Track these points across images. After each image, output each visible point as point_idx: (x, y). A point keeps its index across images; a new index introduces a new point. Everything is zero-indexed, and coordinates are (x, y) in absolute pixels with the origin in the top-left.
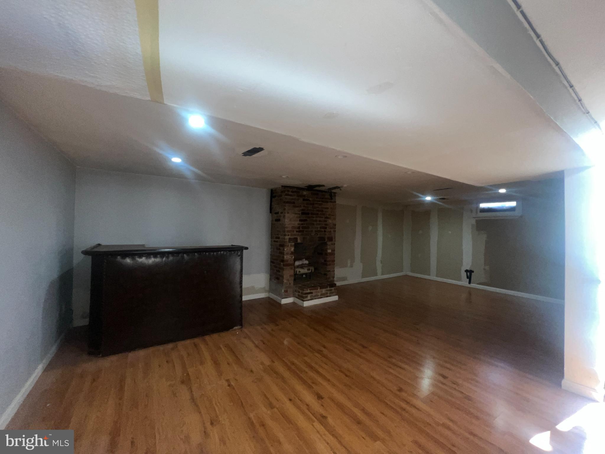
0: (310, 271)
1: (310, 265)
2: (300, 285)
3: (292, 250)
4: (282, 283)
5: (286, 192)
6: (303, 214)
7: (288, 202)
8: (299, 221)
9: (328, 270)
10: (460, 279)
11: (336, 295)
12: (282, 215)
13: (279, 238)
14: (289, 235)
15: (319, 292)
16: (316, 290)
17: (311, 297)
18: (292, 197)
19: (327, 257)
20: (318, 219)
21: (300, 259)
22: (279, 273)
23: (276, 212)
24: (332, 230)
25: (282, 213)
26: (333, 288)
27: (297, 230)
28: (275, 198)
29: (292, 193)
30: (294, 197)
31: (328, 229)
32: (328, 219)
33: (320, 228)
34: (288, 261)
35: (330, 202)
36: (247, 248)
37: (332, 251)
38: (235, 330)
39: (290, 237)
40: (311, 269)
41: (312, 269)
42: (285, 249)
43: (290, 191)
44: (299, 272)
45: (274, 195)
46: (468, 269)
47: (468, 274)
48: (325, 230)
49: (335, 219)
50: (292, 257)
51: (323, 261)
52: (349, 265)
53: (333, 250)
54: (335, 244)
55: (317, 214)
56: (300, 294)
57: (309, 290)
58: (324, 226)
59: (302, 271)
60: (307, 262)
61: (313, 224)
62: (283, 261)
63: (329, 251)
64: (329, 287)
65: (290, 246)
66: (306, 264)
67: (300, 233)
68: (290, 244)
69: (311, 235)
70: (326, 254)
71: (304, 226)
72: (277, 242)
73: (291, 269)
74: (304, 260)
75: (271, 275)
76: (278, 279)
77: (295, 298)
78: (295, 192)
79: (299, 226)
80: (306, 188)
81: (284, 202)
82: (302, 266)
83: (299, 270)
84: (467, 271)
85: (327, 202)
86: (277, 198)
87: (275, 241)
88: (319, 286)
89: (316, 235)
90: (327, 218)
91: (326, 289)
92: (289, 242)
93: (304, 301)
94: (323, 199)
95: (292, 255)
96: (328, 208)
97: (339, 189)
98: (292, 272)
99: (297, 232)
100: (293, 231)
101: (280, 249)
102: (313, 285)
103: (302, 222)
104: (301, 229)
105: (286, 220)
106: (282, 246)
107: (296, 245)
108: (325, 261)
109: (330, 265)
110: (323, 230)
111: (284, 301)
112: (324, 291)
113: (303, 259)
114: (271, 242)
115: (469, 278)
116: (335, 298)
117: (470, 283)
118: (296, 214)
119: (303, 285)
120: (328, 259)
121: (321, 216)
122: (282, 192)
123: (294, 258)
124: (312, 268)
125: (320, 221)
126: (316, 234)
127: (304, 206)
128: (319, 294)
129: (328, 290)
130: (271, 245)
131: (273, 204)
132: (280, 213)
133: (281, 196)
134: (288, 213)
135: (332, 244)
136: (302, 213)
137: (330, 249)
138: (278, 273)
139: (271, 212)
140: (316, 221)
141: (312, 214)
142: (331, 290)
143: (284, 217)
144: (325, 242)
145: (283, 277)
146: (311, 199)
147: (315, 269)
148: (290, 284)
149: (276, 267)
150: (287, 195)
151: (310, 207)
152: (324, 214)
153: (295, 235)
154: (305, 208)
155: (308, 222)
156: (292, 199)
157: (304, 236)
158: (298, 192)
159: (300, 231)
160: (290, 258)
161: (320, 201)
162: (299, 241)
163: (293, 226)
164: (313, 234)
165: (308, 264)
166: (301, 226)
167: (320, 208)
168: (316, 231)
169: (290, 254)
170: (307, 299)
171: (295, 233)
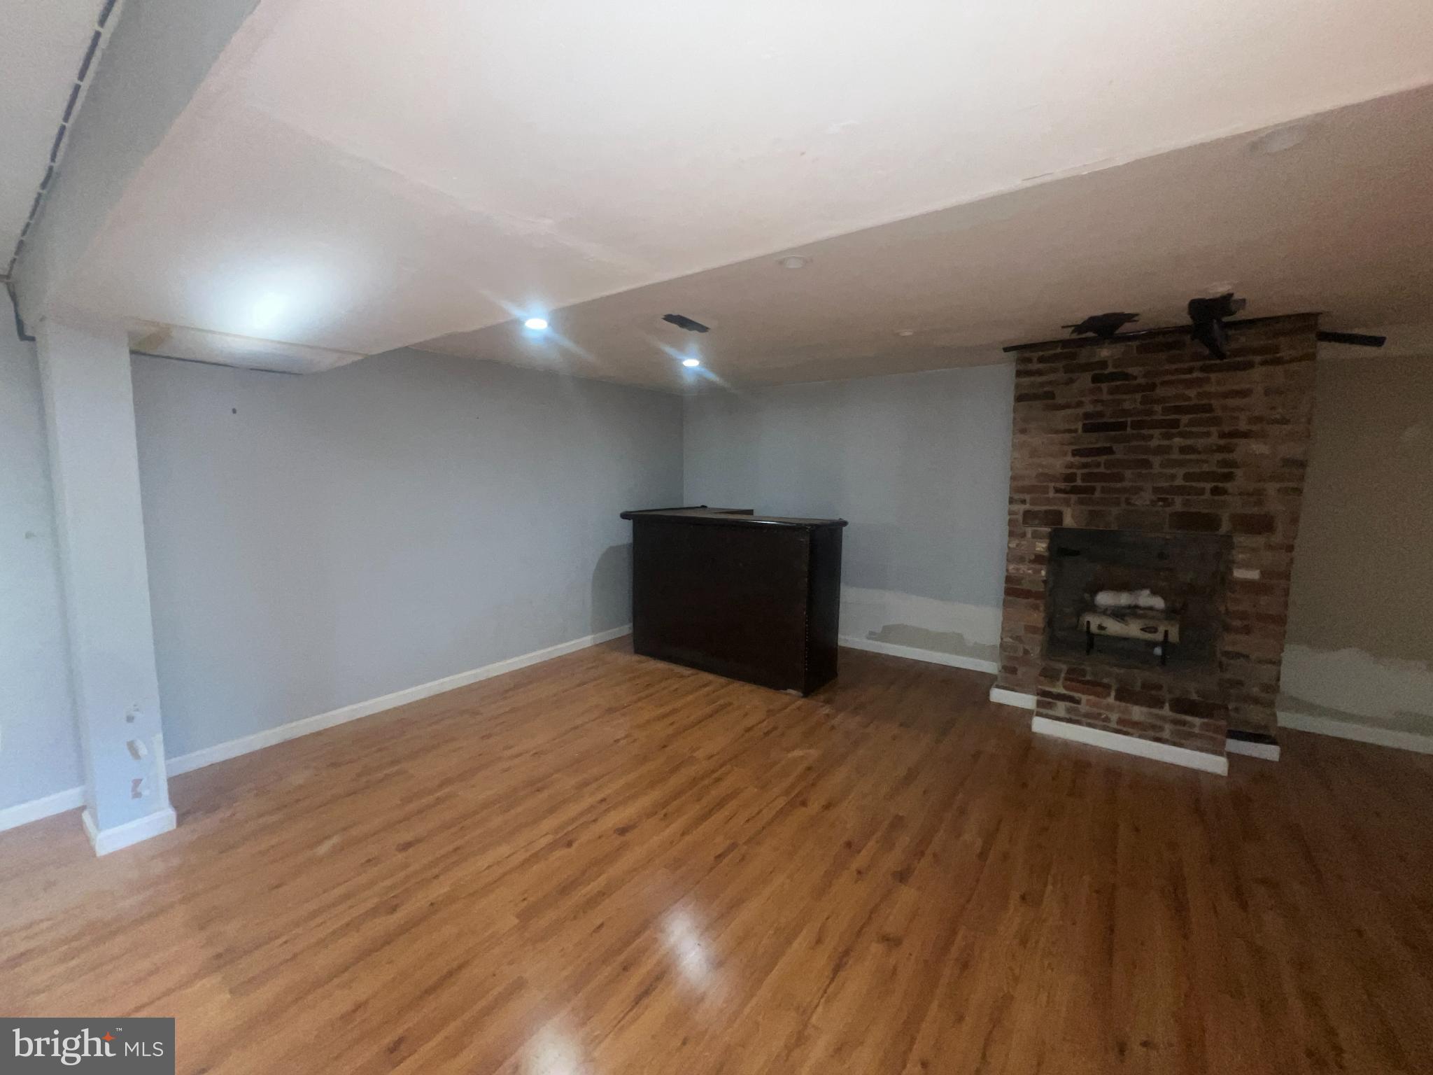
0: (1157, 636)
1: (1164, 614)
3: (1038, 549)
5: (1019, 367)
6: (1090, 428)
8: (1073, 456)
14: (1024, 502)
16: (1093, 698)
17: (1070, 711)
20: (1177, 441)
24: (1272, 486)
26: (1195, 721)
27: (1062, 485)
29: (1043, 365)
30: (1051, 377)
31: (1240, 485)
32: (1241, 441)
33: (1190, 477)
35: (1264, 363)
37: (1264, 575)
39: (1027, 507)
40: (1165, 630)
41: (1167, 633)
42: (1011, 545)
43: (1033, 360)
44: (1101, 627)
48: (1222, 485)
51: (1222, 611)
53: (1278, 575)
54: (1289, 547)
55: (1175, 424)
58: (1211, 468)
59: (1117, 628)
60: (1158, 603)
61: (1146, 464)
65: (1029, 535)
67: (1074, 497)
68: (1029, 531)
69: (1132, 505)
70: (1227, 584)
71: (1096, 471)
73: (1034, 607)
74: (1147, 592)
78: (1055, 358)
79: (1070, 471)
82: (1122, 613)
83: (1098, 623)
85: (1247, 366)
88: (1117, 689)
89: (1161, 503)
90: (1236, 434)
91: (1156, 711)
92: (1025, 523)
93: (1042, 714)
95: (1038, 567)
96: (1244, 393)
99: (1057, 491)
100: (1045, 490)
103: (1089, 460)
104: (1079, 482)
107: (1058, 536)
108: (1227, 611)
110: (1206, 485)
111: (998, 697)
112: (1138, 713)
113: (1144, 587)
116: (1211, 762)
118: (1057, 432)
121: (1194, 429)
124: (1172, 629)
125: (1187, 450)
126: (1164, 500)
127: (1098, 402)
128: (1113, 716)
129: (1163, 718)
134: (1023, 431)
135: (1270, 547)
136: (1084, 425)
137: (1250, 567)
140: (1160, 450)
141: (1141, 425)
142: (1182, 723)
144: (1218, 533)
146: (1132, 370)
148: (1026, 652)
150: (1020, 374)
151: (1131, 402)
152: (1216, 421)
153: (1049, 501)
154: (1099, 408)
155: (1118, 456)
156: (1042, 385)
157: (1090, 508)
158: (1073, 356)
159: (1075, 490)
160: (1029, 575)
161: (1190, 370)
162: (1068, 521)
163: (1042, 474)
164: (1144, 499)
165: (1162, 611)
166: (1079, 472)
167: (1189, 399)
168: (1156, 490)
169: (1031, 561)
170: (1050, 712)
171: (1051, 494)
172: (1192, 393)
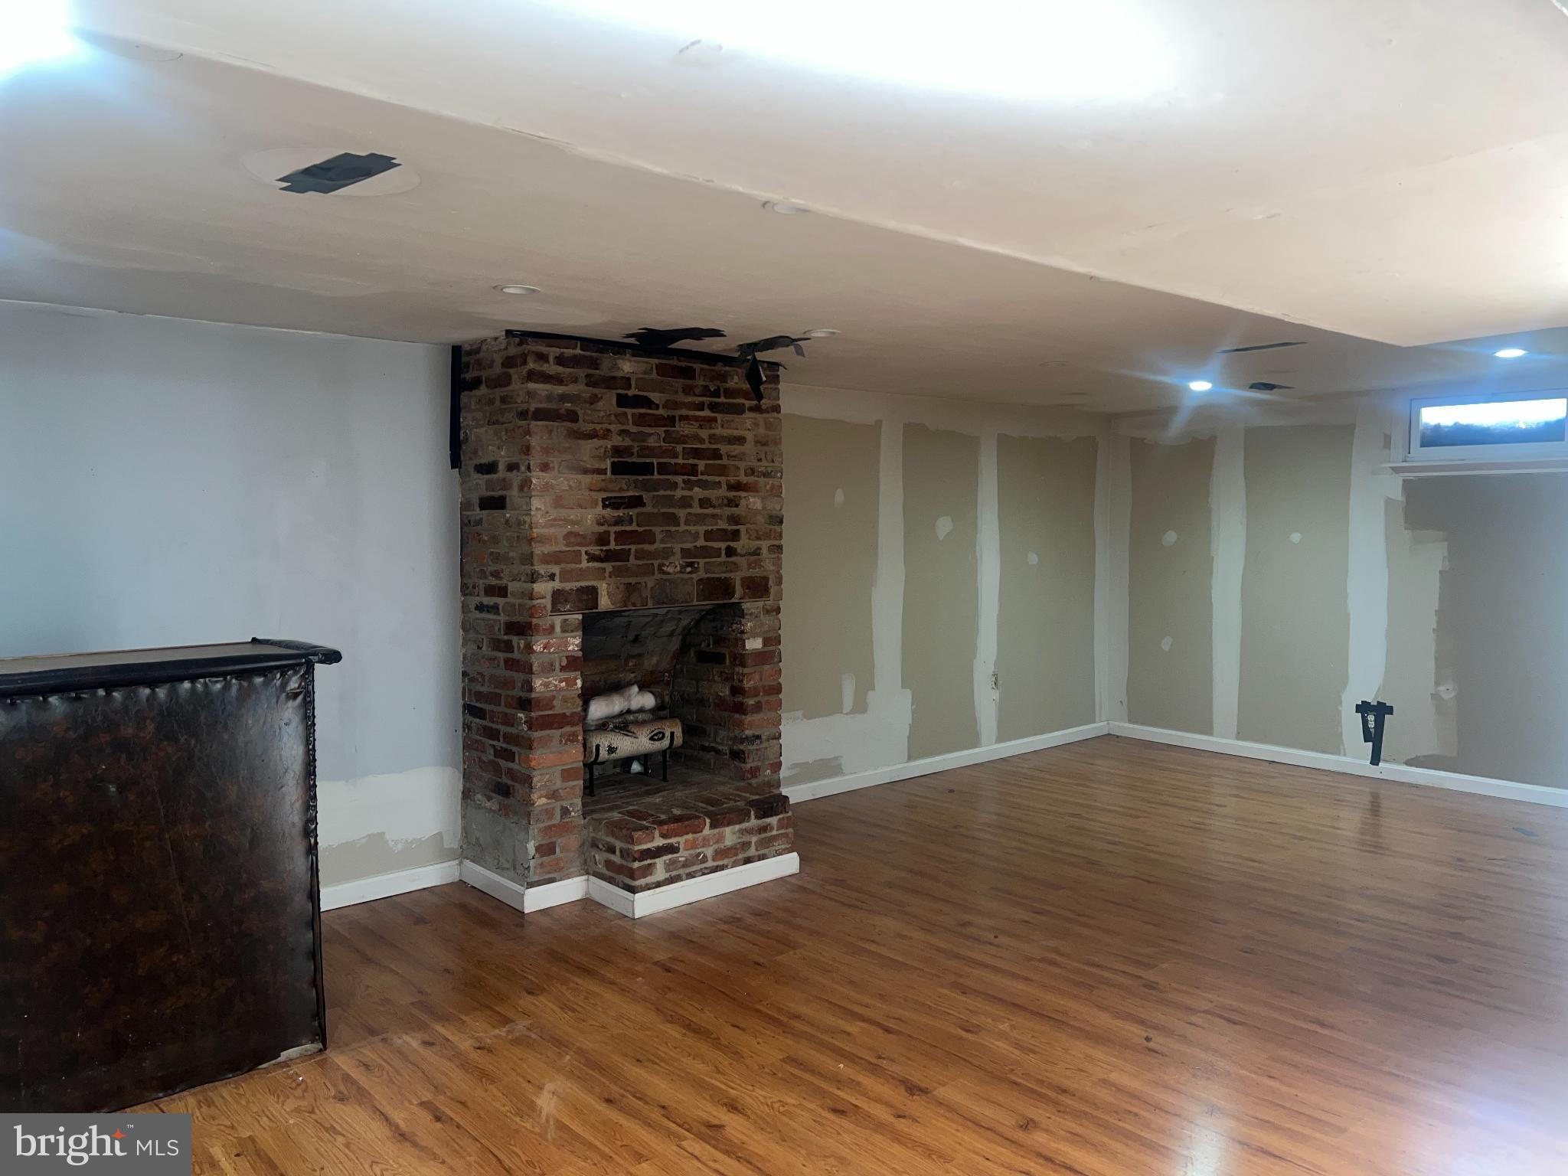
0: (666, 743)
1: (659, 713)
2: (616, 815)
3: (570, 648)
4: (525, 811)
5: (532, 365)
6: (618, 469)
7: (540, 415)
8: (605, 506)
9: (748, 733)
10: (1333, 744)
11: (790, 851)
12: (515, 478)
13: (502, 592)
14: (552, 577)
15: (706, 842)
16: (690, 836)
17: (669, 867)
18: (560, 390)
19: (746, 671)
20: (698, 492)
21: (616, 688)
22: (510, 765)
23: (484, 460)
24: (765, 545)
25: (512, 467)
26: (773, 820)
27: (595, 550)
28: (476, 392)
29: (560, 369)
30: (570, 389)
31: (743, 544)
32: (743, 494)
33: (709, 535)
34: (555, 703)
35: (751, 409)
36: (333, 657)
37: (765, 645)
38: (286, 1064)
39: (556, 584)
40: (668, 734)
41: (672, 734)
42: (538, 648)
43: (551, 359)
44: (611, 750)
45: (468, 376)
46: (1371, 699)
47: (1371, 718)
48: (732, 544)
49: (776, 491)
50: (571, 683)
51: (725, 691)
52: (848, 702)
53: (772, 640)
54: (778, 610)
55: (693, 470)
56: (616, 859)
57: (657, 833)
58: (722, 525)
59: (626, 745)
60: (648, 701)
61: (673, 520)
62: (525, 704)
63: (754, 644)
64: (758, 817)
65: (558, 629)
66: (641, 710)
67: (608, 566)
68: (558, 621)
69: (664, 573)
70: (740, 659)
71: (629, 528)
72: (494, 609)
73: (571, 738)
74: (635, 689)
75: (466, 776)
76: (504, 791)
77: (592, 878)
78: (575, 361)
79: (602, 529)
80: (632, 340)
81: (523, 415)
82: (623, 723)
83: (607, 744)
84: (1363, 708)
85: (738, 410)
86: (483, 390)
87: (480, 608)
88: (709, 814)
89: (689, 569)
90: (737, 487)
91: (745, 825)
92: (555, 610)
93: (633, 890)
94: (716, 394)
95: (572, 675)
96: (741, 440)
97: (792, 348)
98: (574, 756)
99: (592, 558)
100: (576, 557)
101: (509, 647)
102: (677, 812)
103: (620, 513)
104: (612, 546)
105: (536, 503)
106: (522, 629)
107: (593, 625)
108: (736, 690)
109: (758, 707)
110: (723, 545)
111: (537, 899)
112: (730, 835)
113: (630, 684)
114: (465, 608)
115: (1374, 737)
116: (786, 864)
117: (1375, 759)
118: (585, 471)
119: (631, 814)
120: (748, 685)
121: (710, 478)
122: (509, 362)
123: (582, 688)
124: (674, 730)
125: (704, 503)
126: (691, 564)
127: (622, 432)
128: (709, 852)
129: (750, 831)
130: (466, 626)
131: (466, 419)
132: (501, 466)
133: (503, 381)
134: (545, 467)
135: (767, 612)
136: (613, 464)
137: (755, 636)
138: (503, 763)
139: (455, 462)
140: (685, 503)
141: (664, 469)
142: (764, 829)
143: (526, 484)
144: (733, 600)
145: (527, 781)
146: (655, 397)
147: (688, 731)
148: (565, 812)
149: (493, 734)
150: (532, 376)
151: (655, 437)
152: (723, 470)
153: (582, 574)
154: (628, 442)
155: (649, 509)
156: (563, 398)
157: (627, 580)
158: (594, 364)
159: (608, 557)
160: (561, 689)
161: (700, 407)
162: (604, 603)
163: (570, 533)
164: (673, 566)
165: (653, 711)
166: (613, 529)
167: (702, 441)
168: (685, 553)
169: (563, 669)
170: (650, 879)
171: (584, 564)
172: (704, 434)
